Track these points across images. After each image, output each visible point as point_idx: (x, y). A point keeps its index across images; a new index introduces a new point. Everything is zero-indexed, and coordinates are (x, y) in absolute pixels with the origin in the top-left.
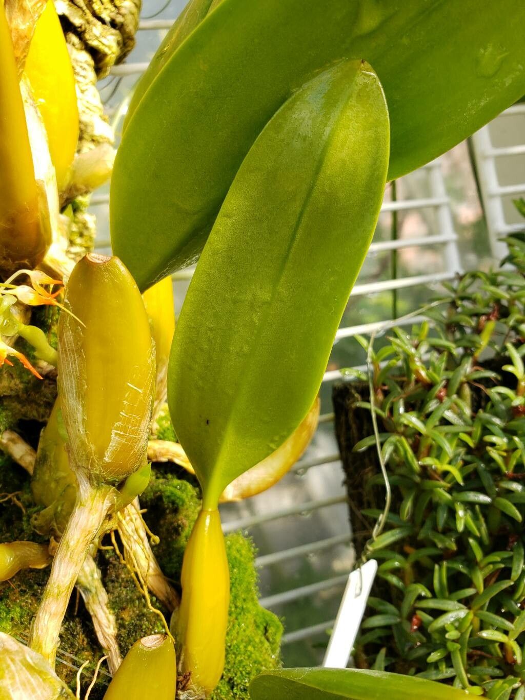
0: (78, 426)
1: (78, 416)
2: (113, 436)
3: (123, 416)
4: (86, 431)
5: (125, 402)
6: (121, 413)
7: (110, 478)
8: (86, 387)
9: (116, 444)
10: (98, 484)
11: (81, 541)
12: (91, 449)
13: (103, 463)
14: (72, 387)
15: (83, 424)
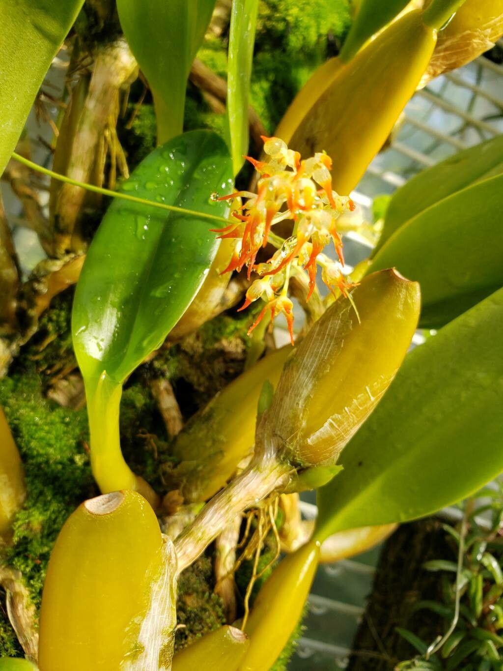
0: (299, 400)
1: (304, 392)
2: (326, 425)
3: (346, 411)
4: (305, 407)
5: (355, 401)
6: (346, 408)
7: (298, 460)
8: (328, 371)
9: (325, 432)
10: (284, 459)
11: (242, 502)
12: (301, 425)
13: (304, 443)
14: (311, 366)
15: (305, 400)
